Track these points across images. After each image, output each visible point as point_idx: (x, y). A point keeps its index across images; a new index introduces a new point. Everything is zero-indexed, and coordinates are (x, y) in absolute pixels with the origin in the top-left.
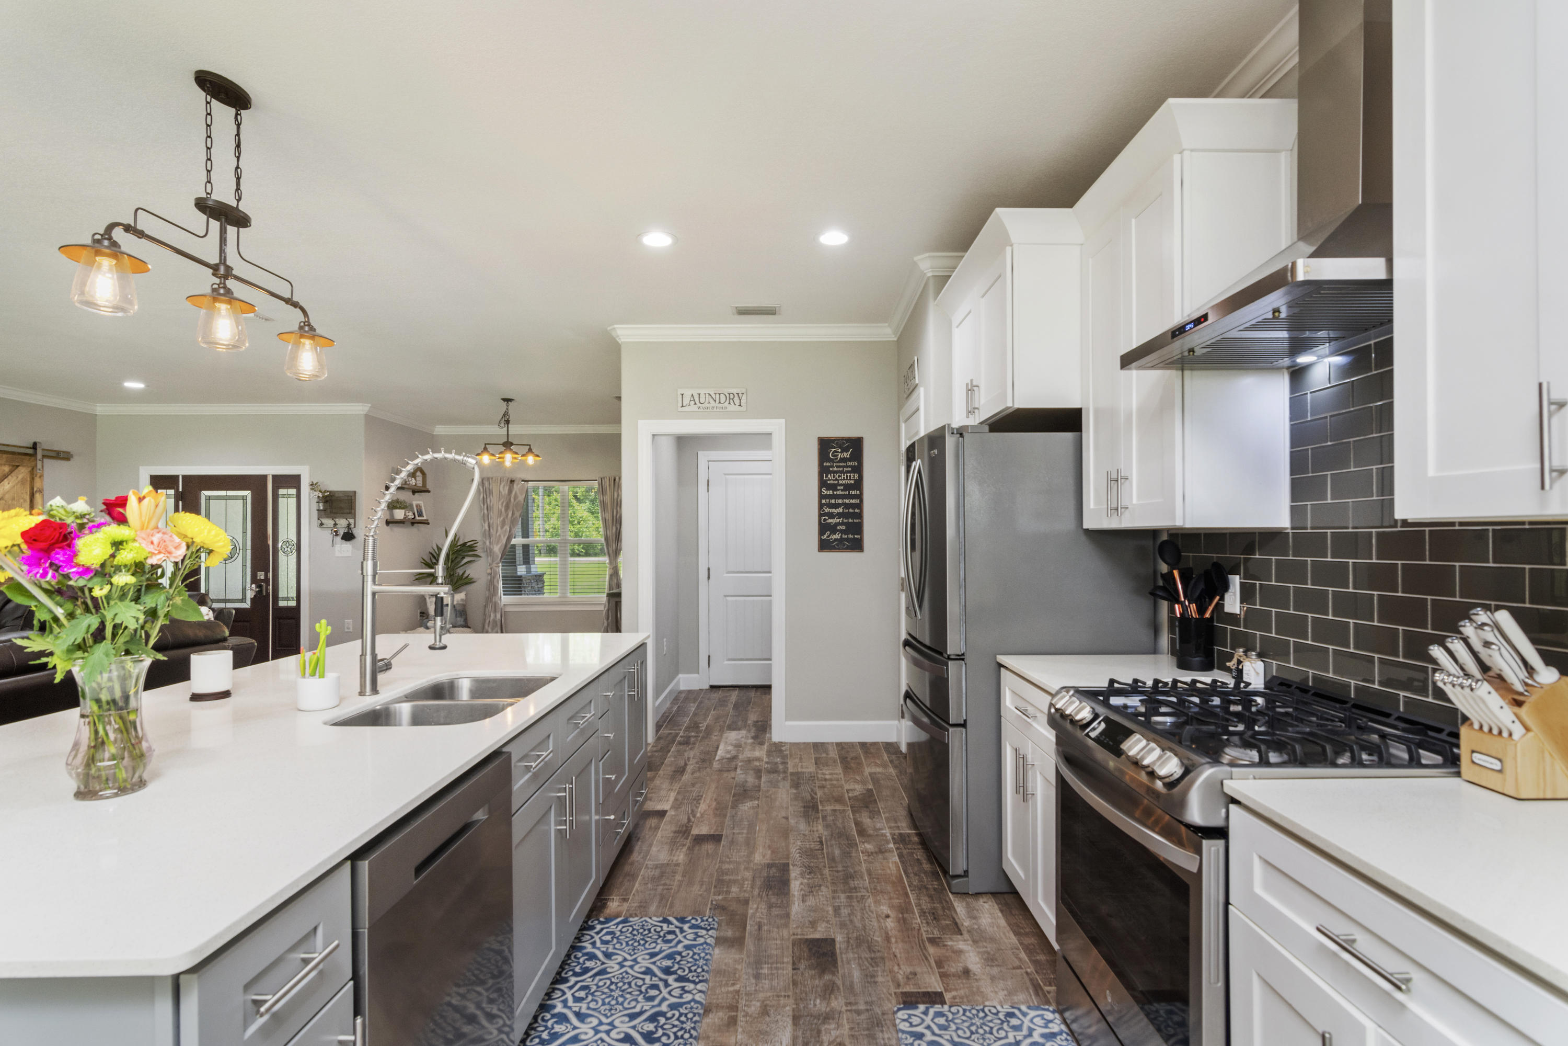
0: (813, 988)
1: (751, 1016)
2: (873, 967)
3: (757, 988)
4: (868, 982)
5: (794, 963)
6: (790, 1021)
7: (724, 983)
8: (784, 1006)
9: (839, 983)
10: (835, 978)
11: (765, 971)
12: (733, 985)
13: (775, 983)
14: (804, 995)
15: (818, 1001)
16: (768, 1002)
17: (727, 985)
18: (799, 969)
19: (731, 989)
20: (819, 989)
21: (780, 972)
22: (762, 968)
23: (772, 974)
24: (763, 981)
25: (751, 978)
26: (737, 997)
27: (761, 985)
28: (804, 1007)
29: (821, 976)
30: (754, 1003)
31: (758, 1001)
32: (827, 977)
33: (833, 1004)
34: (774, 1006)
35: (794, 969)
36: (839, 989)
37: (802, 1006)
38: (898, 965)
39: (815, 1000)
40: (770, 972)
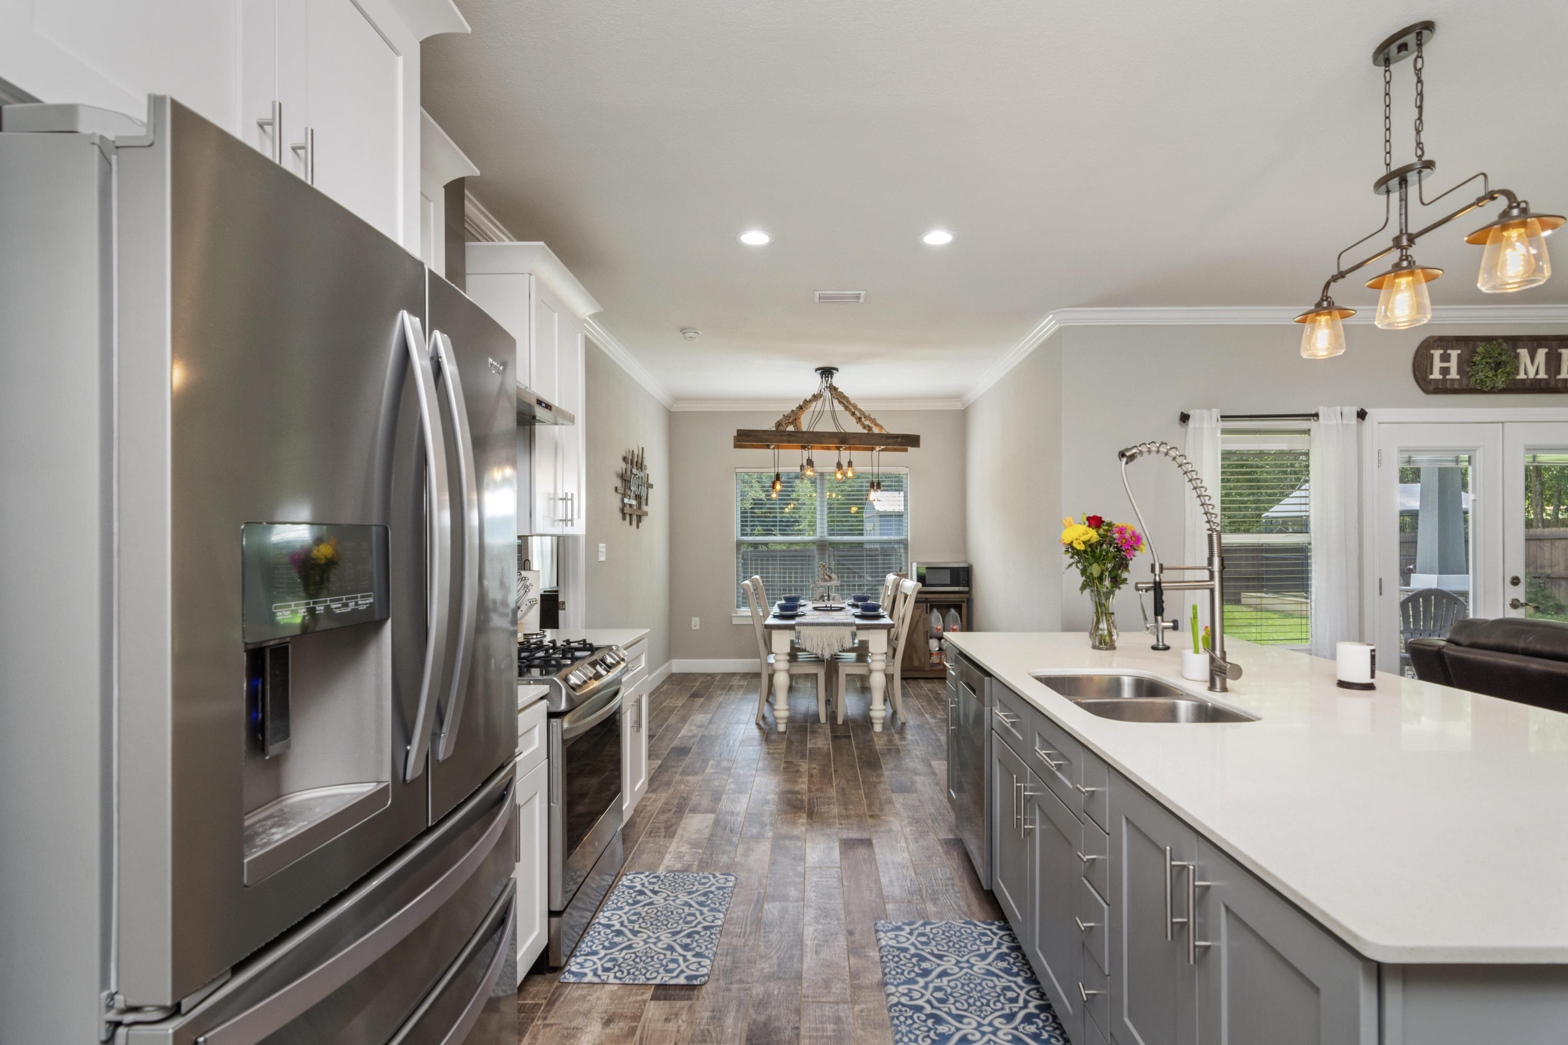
0: (780, 1006)
1: (839, 979)
2: (708, 1030)
3: (836, 1007)
4: (721, 1011)
5: (798, 1036)
6: (804, 975)
7: (872, 1013)
8: (808, 987)
9: (751, 1011)
10: (754, 1016)
11: (830, 1027)
12: (862, 1011)
13: (819, 1012)
14: (789, 999)
15: (776, 992)
16: (825, 991)
17: (869, 1011)
18: (792, 1028)
19: (863, 1006)
20: (773, 1004)
21: (814, 1025)
22: (834, 1031)
23: (822, 1023)
24: (831, 1014)
25: (844, 1018)
26: (856, 997)
27: (833, 1010)
28: (790, 986)
29: (770, 1018)
30: (838, 991)
31: (834, 993)
32: (762, 1018)
33: (762, 989)
34: (819, 988)
35: (798, 1028)
36: (753, 1005)
37: (792, 988)
38: (678, 1031)
39: (779, 993)
40: (825, 1025)
